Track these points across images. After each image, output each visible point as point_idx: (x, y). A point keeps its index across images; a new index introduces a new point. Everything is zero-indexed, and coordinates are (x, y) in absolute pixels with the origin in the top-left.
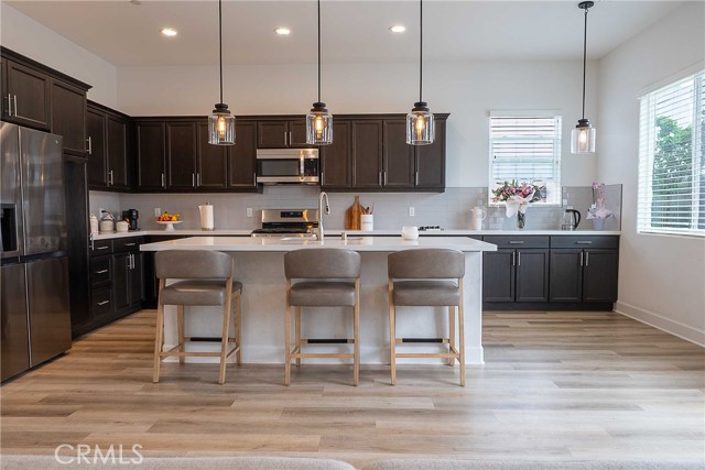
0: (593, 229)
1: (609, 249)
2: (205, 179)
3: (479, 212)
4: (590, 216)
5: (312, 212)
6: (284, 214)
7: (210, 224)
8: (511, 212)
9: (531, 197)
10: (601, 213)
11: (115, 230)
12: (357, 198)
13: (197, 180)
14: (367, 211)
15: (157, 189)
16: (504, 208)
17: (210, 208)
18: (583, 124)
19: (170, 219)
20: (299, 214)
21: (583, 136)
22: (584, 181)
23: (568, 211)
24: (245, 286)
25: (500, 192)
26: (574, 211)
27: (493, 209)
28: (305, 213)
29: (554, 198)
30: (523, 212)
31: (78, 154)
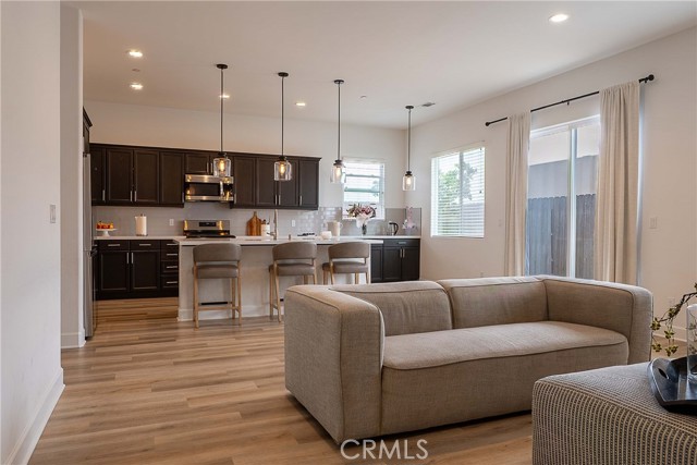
0: (405, 235)
1: (414, 246)
2: (140, 196)
3: (338, 224)
4: (404, 227)
5: (226, 223)
6: (202, 224)
7: (144, 231)
8: (359, 224)
9: (371, 215)
10: (410, 225)
12: (254, 213)
13: (135, 196)
14: (264, 222)
16: (355, 221)
17: (144, 219)
18: (409, 174)
20: (214, 224)
21: (409, 181)
22: (397, 205)
23: (390, 224)
25: (352, 211)
26: (394, 224)
27: (346, 221)
28: (219, 224)
29: (381, 215)
30: (366, 224)
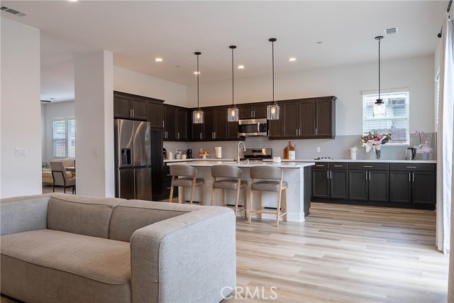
0: (422, 160)
1: (430, 171)
2: (217, 135)
3: (354, 150)
7: (220, 155)
11: (181, 158)
12: (290, 142)
13: (214, 135)
15: (198, 140)
17: (220, 148)
18: (379, 102)
19: (204, 153)
20: (260, 151)
23: (409, 149)
24: (205, 181)
26: (412, 149)
28: (264, 150)
30: (378, 149)
31: (159, 128)
